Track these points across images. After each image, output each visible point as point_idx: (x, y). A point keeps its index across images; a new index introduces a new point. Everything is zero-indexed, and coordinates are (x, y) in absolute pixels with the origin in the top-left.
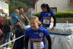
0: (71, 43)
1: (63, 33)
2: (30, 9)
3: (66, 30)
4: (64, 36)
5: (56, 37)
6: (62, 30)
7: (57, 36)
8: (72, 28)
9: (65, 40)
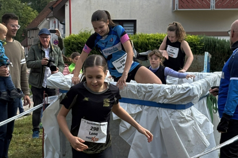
0: (191, 131)
1: (166, 101)
2: (46, 22)
3: (176, 92)
4: (170, 111)
5: (145, 113)
6: (164, 91)
7: (147, 110)
8: (194, 87)
9: (174, 122)
